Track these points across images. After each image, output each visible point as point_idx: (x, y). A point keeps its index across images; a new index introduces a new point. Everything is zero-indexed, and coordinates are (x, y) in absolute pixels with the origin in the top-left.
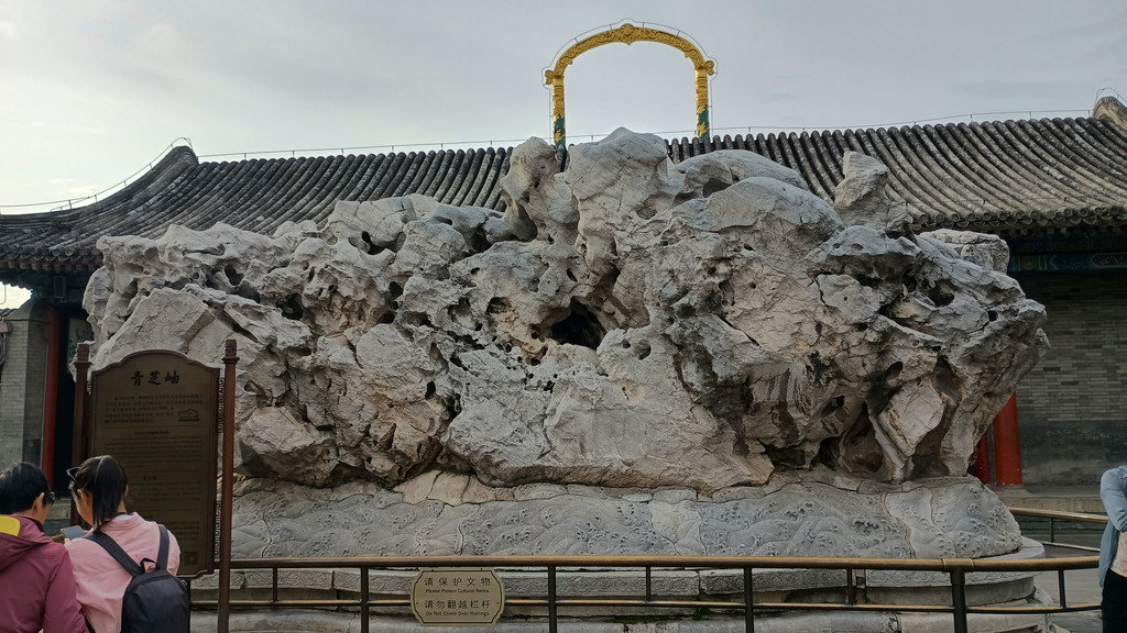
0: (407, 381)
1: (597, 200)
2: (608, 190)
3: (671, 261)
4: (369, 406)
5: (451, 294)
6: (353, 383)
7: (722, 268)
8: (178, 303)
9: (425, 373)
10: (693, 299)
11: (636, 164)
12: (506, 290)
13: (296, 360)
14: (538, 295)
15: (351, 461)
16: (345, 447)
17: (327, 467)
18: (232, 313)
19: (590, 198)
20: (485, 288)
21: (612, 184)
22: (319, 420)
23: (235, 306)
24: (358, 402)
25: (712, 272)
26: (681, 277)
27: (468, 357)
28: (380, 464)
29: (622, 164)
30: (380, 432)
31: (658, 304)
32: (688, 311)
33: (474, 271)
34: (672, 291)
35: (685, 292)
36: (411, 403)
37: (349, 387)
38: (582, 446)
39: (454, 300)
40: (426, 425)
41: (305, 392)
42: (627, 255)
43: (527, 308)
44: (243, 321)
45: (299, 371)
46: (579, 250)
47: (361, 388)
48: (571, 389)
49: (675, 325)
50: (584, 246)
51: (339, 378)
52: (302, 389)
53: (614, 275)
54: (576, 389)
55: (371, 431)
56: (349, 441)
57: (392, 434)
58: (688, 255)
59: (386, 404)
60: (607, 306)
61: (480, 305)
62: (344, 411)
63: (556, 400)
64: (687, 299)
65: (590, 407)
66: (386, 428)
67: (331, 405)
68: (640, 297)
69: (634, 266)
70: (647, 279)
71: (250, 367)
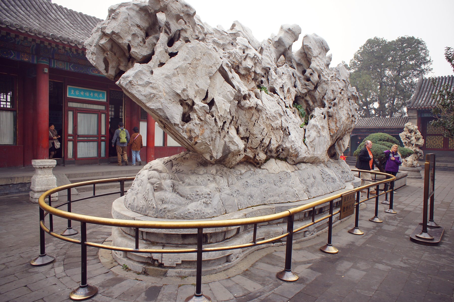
0: (277, 119)
1: (317, 58)
2: (319, 56)
3: (333, 87)
4: (265, 128)
5: (280, 82)
6: (262, 117)
11: (324, 49)
12: (290, 86)
13: (242, 102)
14: (296, 89)
15: (251, 155)
16: (250, 148)
17: (239, 159)
19: (315, 57)
20: (286, 82)
21: (320, 54)
22: (243, 134)
24: (262, 126)
25: (341, 93)
26: (336, 93)
28: (262, 156)
29: (322, 48)
30: (266, 141)
31: (328, 101)
33: (283, 74)
34: (332, 97)
35: (335, 99)
36: (277, 129)
37: (260, 119)
39: (281, 85)
40: (279, 140)
42: (324, 81)
43: (293, 94)
46: (309, 75)
47: (265, 120)
48: (315, 128)
49: (332, 109)
50: (311, 74)
51: (257, 114)
52: (240, 117)
53: (316, 88)
54: (316, 128)
55: (264, 141)
56: (255, 145)
57: (270, 142)
58: (338, 86)
59: (270, 128)
60: (308, 98)
61: (286, 89)
62: (256, 131)
63: (310, 132)
64: (336, 101)
65: (319, 135)
66: (269, 140)
67: (250, 127)
68: (321, 97)
69: (325, 86)
70: (327, 92)
71: (231, 102)
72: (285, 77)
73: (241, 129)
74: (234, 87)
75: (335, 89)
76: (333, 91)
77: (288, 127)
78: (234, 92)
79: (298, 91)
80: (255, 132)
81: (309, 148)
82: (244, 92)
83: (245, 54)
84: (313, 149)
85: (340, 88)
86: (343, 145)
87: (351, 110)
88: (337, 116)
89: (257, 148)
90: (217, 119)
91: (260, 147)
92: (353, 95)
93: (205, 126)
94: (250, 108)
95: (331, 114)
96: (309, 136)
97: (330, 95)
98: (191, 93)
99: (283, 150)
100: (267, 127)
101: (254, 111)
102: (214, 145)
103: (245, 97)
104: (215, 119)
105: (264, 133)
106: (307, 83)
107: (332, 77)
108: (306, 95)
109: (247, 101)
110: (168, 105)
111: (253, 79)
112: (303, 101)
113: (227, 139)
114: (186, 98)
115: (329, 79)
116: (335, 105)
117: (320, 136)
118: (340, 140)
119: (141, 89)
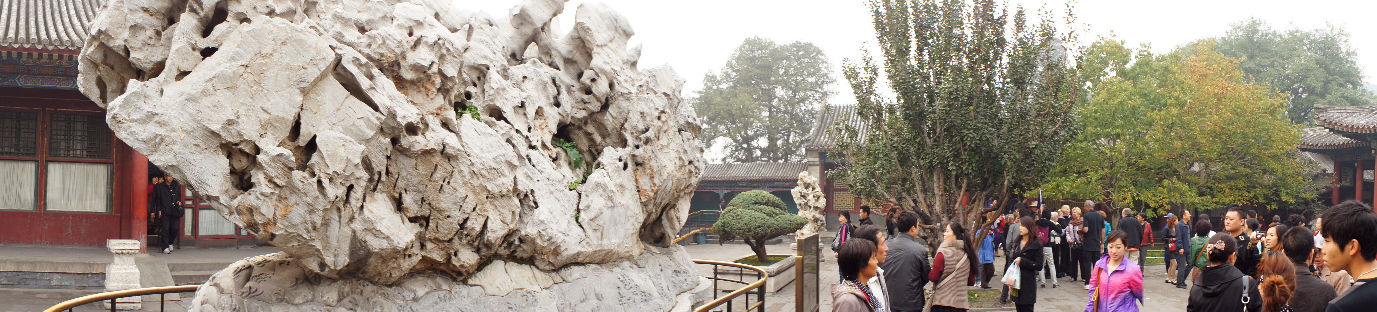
0: (501, 174)
1: (604, 49)
2: (610, 44)
3: (643, 107)
4: (471, 197)
5: (516, 96)
6: (461, 171)
7: (662, 117)
9: (513, 167)
11: (621, 33)
12: (543, 102)
13: (407, 140)
14: (560, 110)
15: (438, 255)
16: (436, 241)
17: (407, 264)
18: (353, 69)
19: (600, 46)
20: (533, 96)
21: (611, 41)
22: (414, 210)
24: (462, 192)
25: (659, 118)
26: (648, 119)
27: (533, 155)
28: (466, 257)
29: (616, 29)
30: (475, 225)
31: (632, 133)
33: (524, 78)
34: (641, 126)
35: (647, 129)
36: (502, 196)
37: (456, 175)
38: (602, 235)
39: (518, 102)
40: (509, 218)
41: (406, 175)
42: (622, 94)
43: (552, 119)
44: (364, 82)
45: (405, 152)
46: (588, 82)
47: (468, 177)
48: (601, 190)
49: (641, 150)
50: (593, 80)
51: (446, 165)
52: (404, 173)
53: (605, 107)
54: (604, 190)
55: (469, 224)
56: (444, 234)
57: (485, 226)
58: (652, 105)
59: (484, 195)
60: (591, 128)
61: (531, 111)
62: (445, 202)
63: (591, 198)
64: (650, 134)
65: (610, 204)
66: (481, 221)
67: (431, 194)
68: (618, 126)
69: (624, 104)
70: (630, 115)
71: (367, 141)
72: (528, 85)
73: (408, 200)
74: (376, 108)
75: (646, 110)
76: (642, 113)
77: (532, 191)
78: (378, 118)
79: (564, 114)
80: (443, 206)
81: (589, 232)
82: (404, 117)
83: (414, 38)
84: (600, 234)
85: (657, 109)
86: (677, 218)
87: (685, 151)
88: (653, 163)
89: (450, 240)
90: (326, 182)
91: (460, 239)
92: (688, 123)
93: (293, 199)
94: (428, 153)
95: (639, 160)
96: (588, 207)
97: (635, 122)
98: (250, 129)
99: (521, 240)
100: (474, 192)
101: (437, 159)
102: (326, 240)
103: (412, 129)
104: (319, 182)
105: (468, 207)
106: (586, 97)
107: (641, 86)
108: (586, 123)
109: (419, 138)
111: (439, 90)
112: (581, 134)
113: (358, 225)
114: (237, 140)
115: (634, 90)
116: (647, 141)
117: (613, 207)
118: (671, 208)
119: (136, 128)
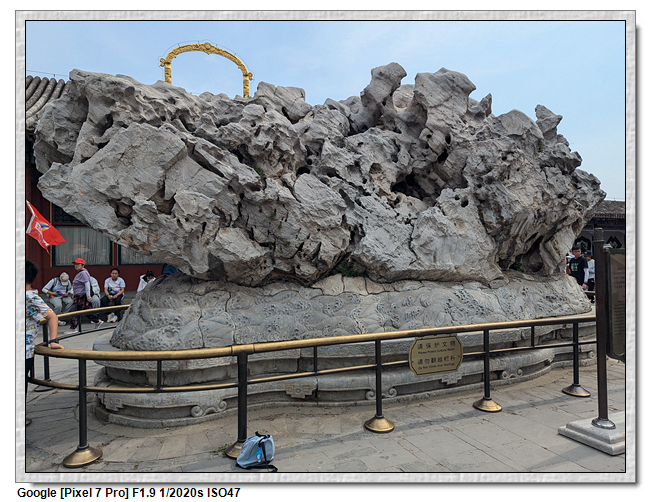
0: (331, 214)
1: (440, 108)
2: (445, 103)
3: (483, 151)
4: (304, 229)
5: (350, 158)
6: (294, 213)
7: (510, 158)
8: (159, 138)
9: (341, 208)
10: (494, 174)
11: (460, 90)
12: (380, 160)
13: (250, 194)
14: (397, 164)
15: (284, 268)
16: (281, 258)
17: (263, 273)
18: (203, 152)
19: (435, 107)
20: (369, 156)
21: (447, 100)
22: (263, 238)
23: (205, 147)
24: (296, 226)
25: (504, 159)
26: (489, 161)
27: (364, 199)
28: (307, 269)
29: (453, 89)
30: (311, 248)
31: (473, 176)
32: (490, 181)
33: (360, 144)
34: (482, 168)
35: (489, 170)
36: (332, 229)
37: (290, 215)
38: (435, 258)
39: (351, 162)
40: (340, 243)
41: (254, 217)
42: (458, 144)
43: (391, 172)
44: (212, 160)
45: (251, 202)
46: (425, 138)
47: (300, 216)
48: (431, 223)
49: (483, 189)
50: (429, 136)
51: (283, 209)
52: (251, 215)
53: (443, 157)
54: (434, 223)
55: (304, 247)
56: (286, 253)
57: (319, 249)
58: (494, 148)
59: (316, 228)
60: (433, 175)
61: (366, 167)
62: (284, 234)
63: (421, 229)
65: (441, 234)
66: (315, 245)
67: (274, 227)
68: (459, 171)
69: (462, 152)
70: (469, 160)
71: (217, 196)
72: (363, 149)
73: (257, 232)
74: (222, 175)
75: (487, 153)
76: (482, 157)
77: (361, 226)
78: (224, 181)
79: (401, 167)
81: (420, 255)
83: (256, 127)
84: (432, 257)
85: (503, 150)
86: (556, 249)
87: (550, 186)
89: (292, 257)
90: (183, 221)
91: (300, 256)
92: (552, 158)
93: (161, 231)
94: (267, 202)
95: (482, 197)
96: (419, 236)
97: (475, 163)
98: (126, 191)
99: (354, 260)
100: (306, 226)
101: (274, 206)
102: (190, 255)
103: (255, 188)
104: (178, 221)
105: (303, 236)
106: (425, 151)
107: (481, 133)
109: (261, 193)
110: (88, 208)
114: (119, 197)
115: (471, 138)
117: (445, 236)
119: (54, 191)
